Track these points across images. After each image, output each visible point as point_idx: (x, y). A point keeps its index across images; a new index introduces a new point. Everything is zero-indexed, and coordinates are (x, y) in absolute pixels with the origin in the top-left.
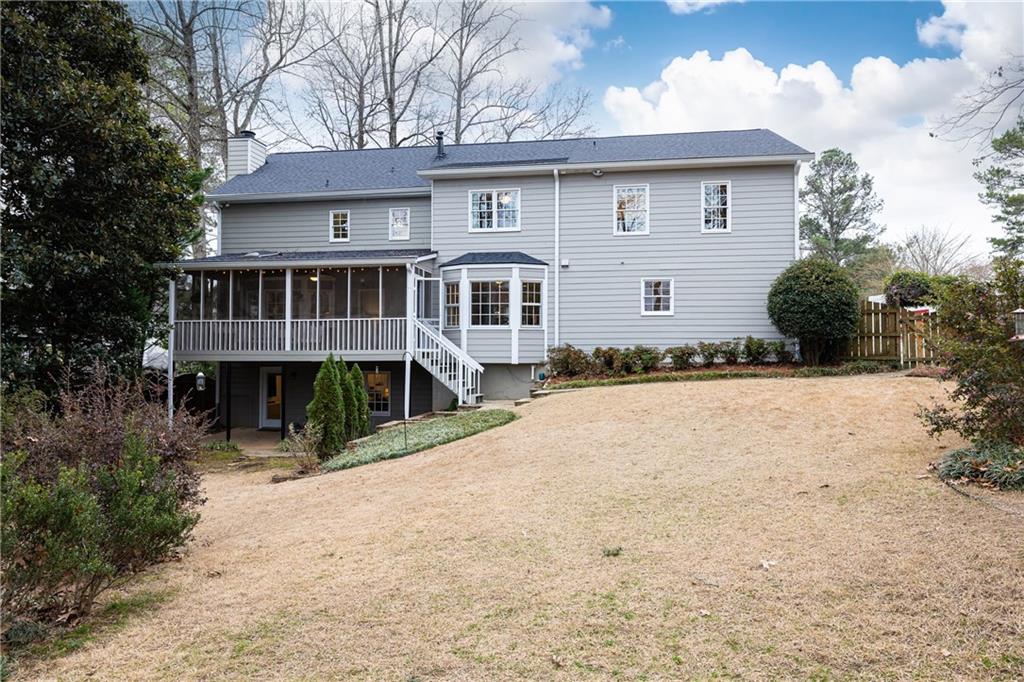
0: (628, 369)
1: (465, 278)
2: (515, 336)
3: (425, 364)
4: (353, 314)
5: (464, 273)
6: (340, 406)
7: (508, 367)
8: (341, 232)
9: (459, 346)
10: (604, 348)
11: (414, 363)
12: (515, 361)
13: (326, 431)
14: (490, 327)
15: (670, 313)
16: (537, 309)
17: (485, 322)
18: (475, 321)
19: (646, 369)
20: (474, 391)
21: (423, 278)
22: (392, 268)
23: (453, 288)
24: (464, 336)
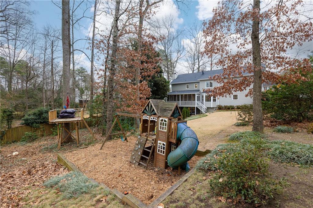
0: (229, 109)
1: (204, 95)
2: (212, 103)
3: (198, 107)
4: (188, 100)
5: (204, 94)
6: (186, 113)
7: (211, 108)
8: (188, 87)
9: (203, 105)
10: (225, 105)
11: (197, 107)
12: (212, 107)
13: (184, 116)
14: (208, 102)
15: (238, 100)
16: (216, 99)
17: (207, 101)
18: (206, 101)
19: (232, 109)
20: (205, 111)
21: (198, 95)
22: (194, 94)
23: (203, 96)
24: (204, 103)
